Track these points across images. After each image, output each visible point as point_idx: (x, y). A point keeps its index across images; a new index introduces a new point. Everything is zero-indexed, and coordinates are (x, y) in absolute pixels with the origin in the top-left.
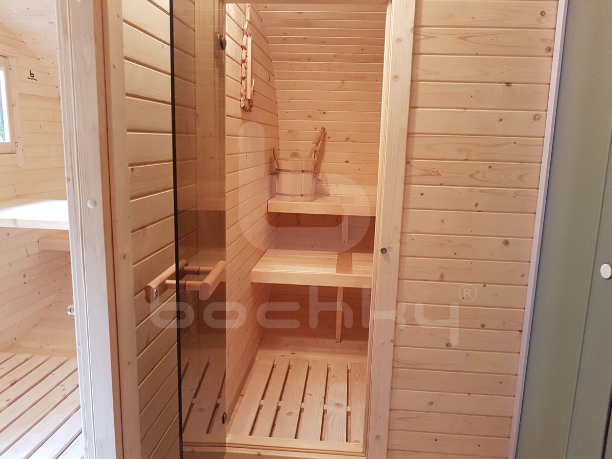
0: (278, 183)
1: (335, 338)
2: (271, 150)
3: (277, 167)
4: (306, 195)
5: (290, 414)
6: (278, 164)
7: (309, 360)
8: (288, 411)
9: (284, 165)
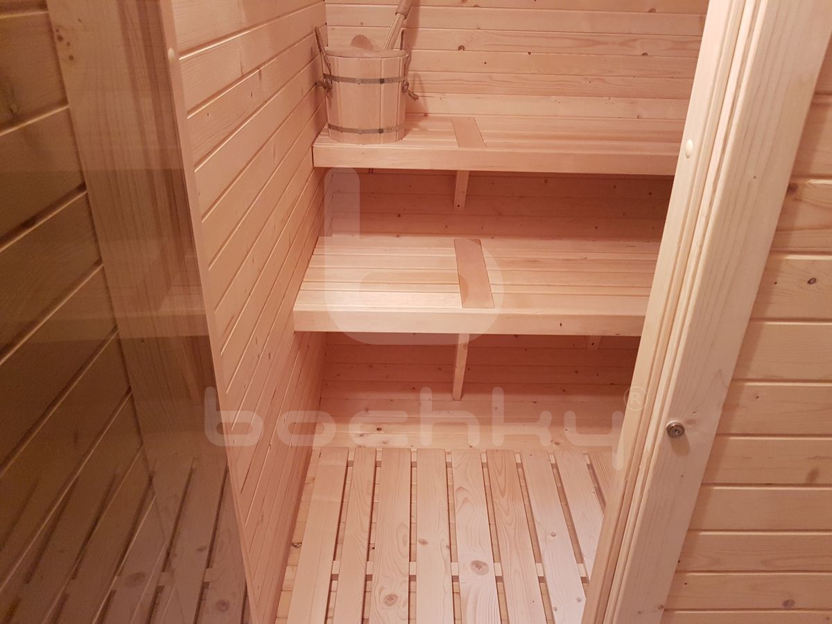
0: (330, 103)
1: (451, 391)
2: (312, 33)
3: (326, 72)
4: (389, 129)
5: (391, 599)
6: (328, 65)
7: (410, 450)
8: (386, 593)
9: (342, 68)
